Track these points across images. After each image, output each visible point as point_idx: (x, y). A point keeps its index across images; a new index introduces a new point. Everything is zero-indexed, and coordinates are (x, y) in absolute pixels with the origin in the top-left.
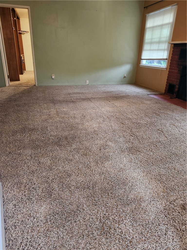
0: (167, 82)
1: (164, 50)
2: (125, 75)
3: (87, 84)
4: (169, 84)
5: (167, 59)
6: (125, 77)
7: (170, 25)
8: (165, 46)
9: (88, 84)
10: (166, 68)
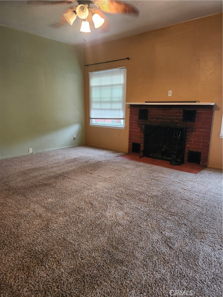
0: (129, 142)
1: (119, 110)
2: (75, 137)
3: (30, 152)
4: (133, 143)
5: (123, 119)
6: (75, 139)
7: (121, 86)
8: (120, 106)
9: (32, 152)
10: (125, 128)
